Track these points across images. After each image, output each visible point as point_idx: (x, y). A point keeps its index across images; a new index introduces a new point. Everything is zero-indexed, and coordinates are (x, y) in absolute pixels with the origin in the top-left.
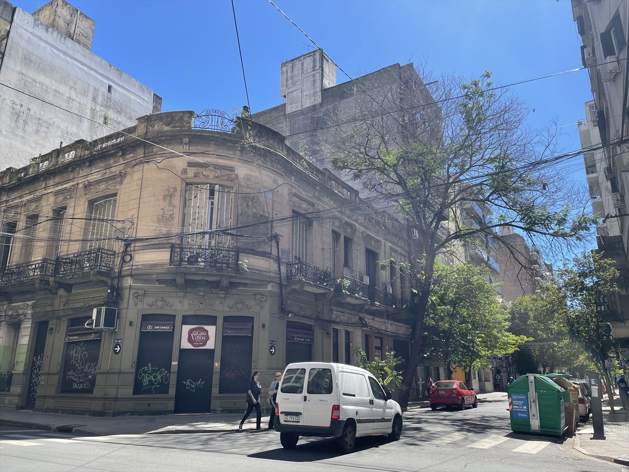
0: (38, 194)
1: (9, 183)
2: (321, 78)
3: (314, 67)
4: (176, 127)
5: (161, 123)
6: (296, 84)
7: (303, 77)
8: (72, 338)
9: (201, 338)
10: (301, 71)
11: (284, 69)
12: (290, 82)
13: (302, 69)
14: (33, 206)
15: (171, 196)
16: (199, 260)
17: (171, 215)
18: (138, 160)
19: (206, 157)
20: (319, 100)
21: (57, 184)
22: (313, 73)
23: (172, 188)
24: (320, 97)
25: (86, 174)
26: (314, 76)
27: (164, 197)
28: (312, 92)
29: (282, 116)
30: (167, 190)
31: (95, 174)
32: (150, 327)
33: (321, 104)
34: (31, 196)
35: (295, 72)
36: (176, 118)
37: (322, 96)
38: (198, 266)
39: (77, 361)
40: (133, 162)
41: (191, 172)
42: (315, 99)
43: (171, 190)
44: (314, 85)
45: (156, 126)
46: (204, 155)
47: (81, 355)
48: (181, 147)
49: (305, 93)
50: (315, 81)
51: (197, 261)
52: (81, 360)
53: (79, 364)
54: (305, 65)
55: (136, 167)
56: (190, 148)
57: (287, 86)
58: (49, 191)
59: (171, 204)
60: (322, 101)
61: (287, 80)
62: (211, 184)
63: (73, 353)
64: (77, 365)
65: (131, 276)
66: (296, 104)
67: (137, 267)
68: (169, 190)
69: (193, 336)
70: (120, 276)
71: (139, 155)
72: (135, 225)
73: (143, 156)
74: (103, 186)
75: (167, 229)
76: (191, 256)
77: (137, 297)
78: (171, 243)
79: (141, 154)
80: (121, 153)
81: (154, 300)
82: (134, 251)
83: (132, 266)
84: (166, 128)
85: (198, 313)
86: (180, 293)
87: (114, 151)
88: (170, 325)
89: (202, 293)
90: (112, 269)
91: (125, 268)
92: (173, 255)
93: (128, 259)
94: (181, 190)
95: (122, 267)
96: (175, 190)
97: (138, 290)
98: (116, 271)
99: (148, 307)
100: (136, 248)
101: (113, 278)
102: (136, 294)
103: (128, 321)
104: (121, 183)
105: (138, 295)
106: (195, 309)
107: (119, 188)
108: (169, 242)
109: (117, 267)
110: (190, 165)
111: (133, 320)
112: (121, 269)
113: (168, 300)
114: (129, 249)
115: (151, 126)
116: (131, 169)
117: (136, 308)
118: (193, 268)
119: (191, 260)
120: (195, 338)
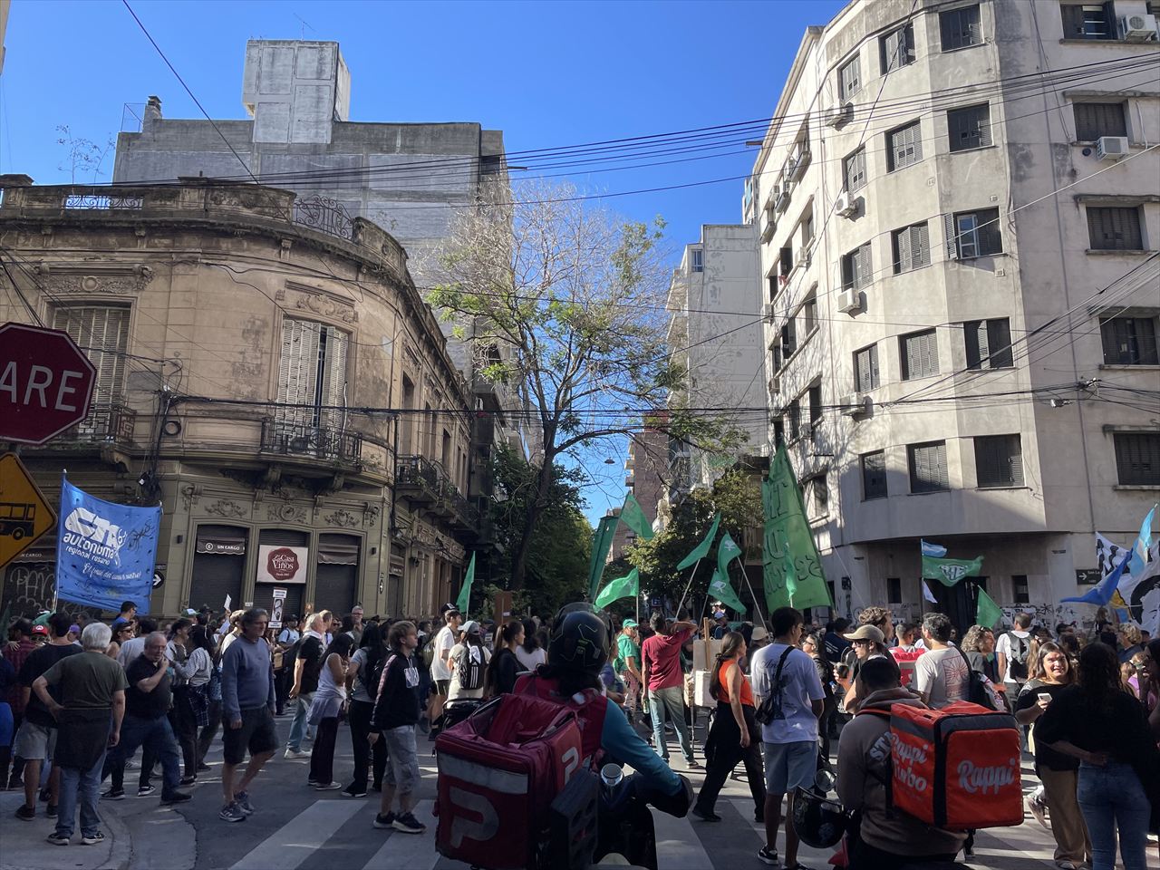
2: (333, 98)
3: (320, 72)
4: (265, 214)
5: (235, 201)
6: (279, 90)
7: (294, 84)
8: (23, 555)
9: (288, 566)
10: (290, 70)
11: (254, 52)
12: (265, 83)
13: (295, 67)
15: (257, 333)
16: (309, 447)
17: (258, 366)
18: (185, 255)
20: (326, 138)
22: (317, 82)
23: (258, 320)
24: (330, 133)
25: (40, 248)
26: (318, 88)
27: (243, 333)
28: (313, 117)
29: (244, 143)
30: (249, 321)
31: (65, 253)
32: (209, 548)
33: (330, 147)
35: (279, 67)
36: (266, 198)
37: (333, 132)
38: (307, 456)
40: (174, 256)
41: (292, 298)
42: (317, 133)
43: (258, 322)
44: (317, 107)
45: (224, 202)
48: (276, 251)
49: (297, 116)
50: (319, 100)
51: (305, 449)
54: (301, 62)
55: (180, 266)
56: (292, 258)
57: (258, 87)
59: (256, 347)
60: (332, 142)
61: (259, 77)
62: (324, 324)
63: (24, 581)
65: (181, 459)
66: (276, 130)
67: (194, 446)
68: (254, 322)
69: (276, 562)
70: (156, 457)
71: (189, 247)
72: (185, 372)
73: (197, 250)
74: (91, 283)
75: (250, 389)
76: (297, 440)
77: (191, 495)
78: (259, 413)
79: (192, 245)
80: (143, 233)
81: (214, 501)
82: (185, 416)
83: (179, 442)
84: (246, 212)
85: (283, 526)
86: (260, 493)
87: (126, 225)
88: (241, 545)
89: (291, 496)
90: (131, 442)
91: (168, 444)
92: (267, 433)
93: (172, 429)
94: (276, 325)
95: (159, 443)
96: (265, 324)
97: (193, 485)
98: (143, 446)
99: (206, 513)
100: (189, 412)
101: (133, 458)
102: (190, 491)
103: (174, 535)
104: (140, 288)
105: (193, 493)
106: (279, 521)
107: (134, 294)
108: (256, 410)
109: (144, 440)
110: (291, 285)
111: (184, 534)
112: (158, 446)
113: (238, 503)
114: (172, 412)
115: (215, 199)
116: (167, 268)
117: (187, 513)
118: (300, 458)
119: (298, 445)
120: (277, 566)
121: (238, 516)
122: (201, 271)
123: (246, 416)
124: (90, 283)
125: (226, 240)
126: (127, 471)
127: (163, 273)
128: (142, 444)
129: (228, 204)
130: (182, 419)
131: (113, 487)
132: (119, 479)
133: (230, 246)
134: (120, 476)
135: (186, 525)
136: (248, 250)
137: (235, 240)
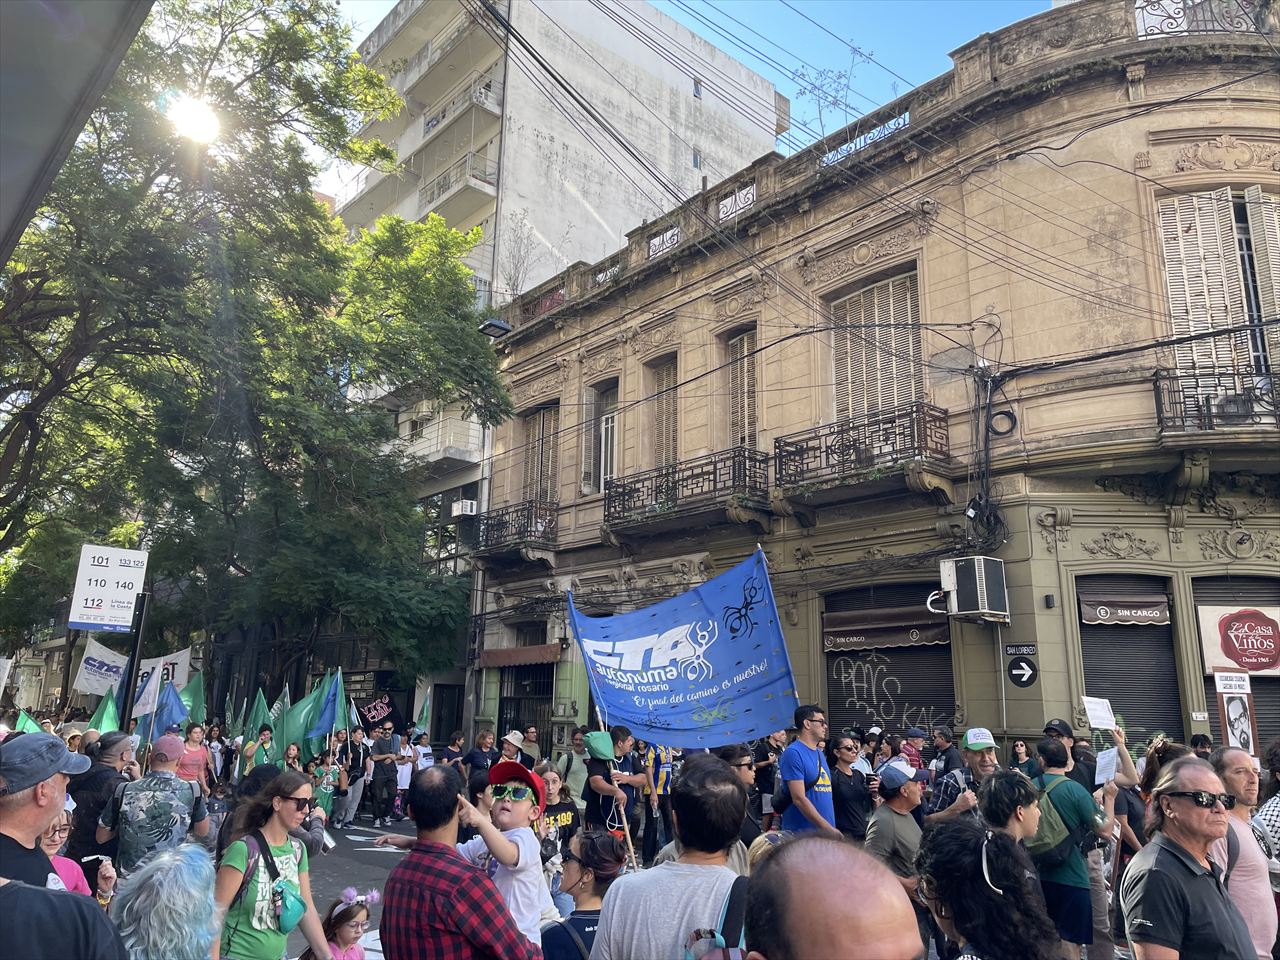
0: (666, 306)
1: (581, 297)
4: (1090, 43)
5: (1037, 45)
8: (843, 640)
9: (1262, 644)
14: (657, 336)
15: (1113, 236)
16: (1257, 408)
17: (1126, 289)
18: (976, 159)
19: (1200, 110)
21: (716, 275)
23: (1110, 214)
25: (802, 232)
27: (1090, 242)
30: (1095, 222)
31: (828, 226)
34: (647, 316)
36: (1086, 21)
38: (1255, 428)
39: (869, 701)
40: (961, 168)
41: (1163, 161)
43: (1110, 218)
45: (1021, 58)
46: (1196, 105)
47: (879, 686)
48: (1119, 94)
51: (1250, 414)
52: (881, 696)
53: (877, 708)
55: (973, 179)
56: (1150, 93)
58: (695, 295)
59: (1116, 259)
62: (1236, 186)
63: (849, 676)
64: (869, 710)
65: (1026, 469)
67: (1042, 445)
68: (1104, 220)
69: (1237, 637)
70: (986, 472)
71: (980, 145)
72: (1006, 332)
73: (993, 143)
74: (864, 251)
75: (1118, 331)
76: (1228, 400)
77: (1054, 527)
78: (1143, 369)
79: (983, 138)
80: (914, 155)
81: (1097, 534)
82: (1018, 401)
83: (1017, 443)
84: (1057, 54)
85: (1237, 569)
86: (1177, 513)
87: (891, 153)
88: (1162, 607)
89: (1240, 512)
90: (948, 458)
91: (999, 450)
92: (1166, 399)
93: (1002, 425)
94: (1144, 213)
95: (987, 449)
96: (1123, 215)
97: (1053, 509)
98: (965, 460)
99: (1087, 555)
100: (1024, 393)
101: (957, 481)
102: (1051, 519)
103: (1038, 595)
104: (924, 233)
105: (1056, 524)
106: (1226, 560)
107: (919, 245)
108: (1136, 364)
109: (965, 451)
110: (1158, 138)
111: (1054, 592)
112: (987, 455)
113: (1139, 533)
114: (998, 398)
115: (1004, 59)
116: (955, 190)
117: (1053, 557)
118: (1242, 433)
119: (1232, 409)
120: (1242, 644)
121: (1145, 556)
122: (1004, 174)
123: (1120, 377)
124: (862, 253)
125: (1033, 110)
126: (950, 503)
127: (950, 199)
128: (964, 458)
129: (1026, 57)
130: (1015, 406)
131: (934, 529)
132: (941, 516)
133: (1041, 116)
134: (941, 511)
135: (1055, 577)
136: (1073, 109)
137: (1047, 104)
